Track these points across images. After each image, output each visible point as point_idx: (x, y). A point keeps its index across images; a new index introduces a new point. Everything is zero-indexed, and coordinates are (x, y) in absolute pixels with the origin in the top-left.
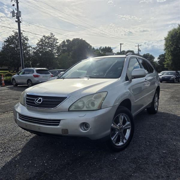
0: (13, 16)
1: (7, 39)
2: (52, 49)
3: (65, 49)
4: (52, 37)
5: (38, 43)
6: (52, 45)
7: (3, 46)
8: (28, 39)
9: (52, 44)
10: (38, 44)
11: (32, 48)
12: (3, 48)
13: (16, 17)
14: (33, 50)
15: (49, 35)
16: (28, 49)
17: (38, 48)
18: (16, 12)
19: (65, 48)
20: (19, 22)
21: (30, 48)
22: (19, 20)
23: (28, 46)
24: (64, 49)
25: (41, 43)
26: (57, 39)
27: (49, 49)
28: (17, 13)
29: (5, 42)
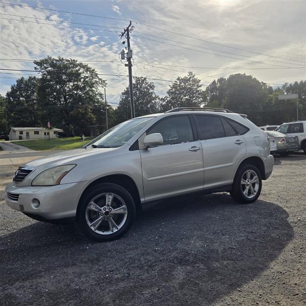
0: (123, 58)
1: (126, 89)
2: (190, 97)
3: (216, 95)
4: (190, 78)
5: (169, 90)
6: (190, 91)
7: (121, 100)
8: (153, 86)
9: (191, 89)
10: (169, 92)
11: (159, 99)
12: (120, 104)
13: (127, 59)
14: (161, 102)
15: (187, 76)
16: (153, 101)
17: (168, 99)
18: (126, 51)
19: (216, 92)
20: (130, 66)
21: (157, 100)
22: (130, 63)
23: (154, 96)
24: (213, 95)
25: (174, 89)
26: (200, 81)
27: (187, 97)
28: (127, 53)
29: (123, 94)
